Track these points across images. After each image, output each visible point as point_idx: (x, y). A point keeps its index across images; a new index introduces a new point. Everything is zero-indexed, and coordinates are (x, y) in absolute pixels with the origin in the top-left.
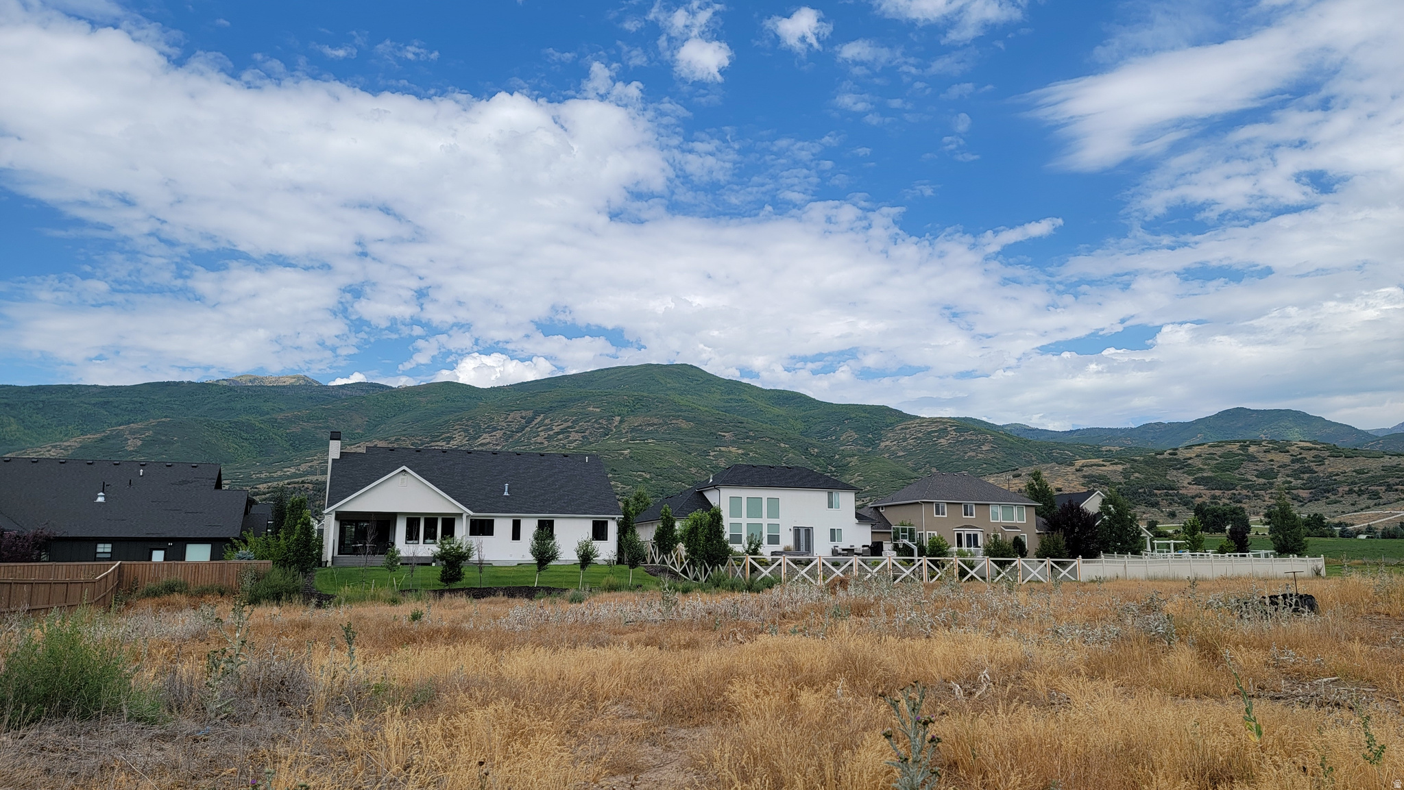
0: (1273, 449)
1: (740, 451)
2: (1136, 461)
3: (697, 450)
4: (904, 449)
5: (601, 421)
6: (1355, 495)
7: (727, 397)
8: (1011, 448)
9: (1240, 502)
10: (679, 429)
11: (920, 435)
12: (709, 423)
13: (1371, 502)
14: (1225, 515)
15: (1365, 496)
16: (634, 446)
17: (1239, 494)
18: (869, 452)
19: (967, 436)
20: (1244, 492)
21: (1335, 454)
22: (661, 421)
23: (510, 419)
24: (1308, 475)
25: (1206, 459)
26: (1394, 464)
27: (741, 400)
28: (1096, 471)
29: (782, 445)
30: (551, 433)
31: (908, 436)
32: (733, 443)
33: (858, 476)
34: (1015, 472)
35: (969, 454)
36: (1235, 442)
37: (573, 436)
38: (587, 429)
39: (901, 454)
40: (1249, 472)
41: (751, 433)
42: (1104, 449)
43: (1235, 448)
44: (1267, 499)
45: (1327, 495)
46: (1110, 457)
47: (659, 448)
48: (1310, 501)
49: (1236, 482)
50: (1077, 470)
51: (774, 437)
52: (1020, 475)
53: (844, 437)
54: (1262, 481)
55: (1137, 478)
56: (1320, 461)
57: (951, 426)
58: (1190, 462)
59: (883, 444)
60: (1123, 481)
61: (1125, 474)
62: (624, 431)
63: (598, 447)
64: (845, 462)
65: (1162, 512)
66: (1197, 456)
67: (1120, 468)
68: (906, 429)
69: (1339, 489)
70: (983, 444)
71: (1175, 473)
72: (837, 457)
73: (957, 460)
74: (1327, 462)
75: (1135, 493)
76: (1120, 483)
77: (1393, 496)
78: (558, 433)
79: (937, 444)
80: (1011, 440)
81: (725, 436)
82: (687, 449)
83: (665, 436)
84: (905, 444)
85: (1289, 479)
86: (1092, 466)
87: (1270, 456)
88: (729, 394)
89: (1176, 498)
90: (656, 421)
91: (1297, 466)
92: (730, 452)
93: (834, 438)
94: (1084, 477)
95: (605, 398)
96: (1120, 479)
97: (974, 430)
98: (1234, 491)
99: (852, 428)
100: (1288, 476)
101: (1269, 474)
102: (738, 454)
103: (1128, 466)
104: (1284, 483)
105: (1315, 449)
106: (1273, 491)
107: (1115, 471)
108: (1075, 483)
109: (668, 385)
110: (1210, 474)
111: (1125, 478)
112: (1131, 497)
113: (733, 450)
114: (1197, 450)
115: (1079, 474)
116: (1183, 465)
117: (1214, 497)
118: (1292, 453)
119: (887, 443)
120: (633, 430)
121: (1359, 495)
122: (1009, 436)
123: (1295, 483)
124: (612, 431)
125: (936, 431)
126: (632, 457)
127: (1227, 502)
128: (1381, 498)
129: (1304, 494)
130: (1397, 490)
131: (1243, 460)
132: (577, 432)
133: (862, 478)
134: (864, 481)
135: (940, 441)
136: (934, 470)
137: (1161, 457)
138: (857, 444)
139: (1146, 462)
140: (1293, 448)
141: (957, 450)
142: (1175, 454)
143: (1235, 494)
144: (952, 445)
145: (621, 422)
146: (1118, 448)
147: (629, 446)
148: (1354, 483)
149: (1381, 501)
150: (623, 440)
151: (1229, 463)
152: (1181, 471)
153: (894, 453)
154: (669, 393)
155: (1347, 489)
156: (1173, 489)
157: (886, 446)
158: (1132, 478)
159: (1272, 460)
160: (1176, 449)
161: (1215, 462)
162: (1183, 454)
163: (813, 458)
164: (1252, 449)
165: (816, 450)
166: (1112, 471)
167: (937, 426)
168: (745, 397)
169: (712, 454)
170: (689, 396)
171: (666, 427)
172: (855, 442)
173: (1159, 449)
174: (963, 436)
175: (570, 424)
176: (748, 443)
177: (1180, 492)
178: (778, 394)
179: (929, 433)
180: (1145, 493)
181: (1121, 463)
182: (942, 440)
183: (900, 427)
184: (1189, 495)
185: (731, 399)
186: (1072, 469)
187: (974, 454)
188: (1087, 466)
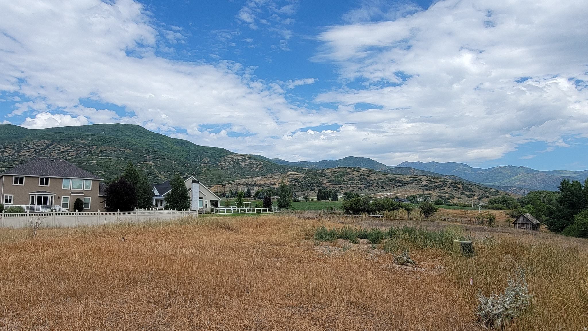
0: (355, 170)
1: (153, 164)
2: (309, 173)
3: (132, 162)
4: (228, 166)
5: (86, 147)
6: (377, 187)
7: (154, 140)
8: (269, 167)
9: (342, 189)
10: (125, 153)
11: (235, 161)
12: (140, 151)
13: (382, 190)
14: (327, 193)
15: (380, 188)
16: (100, 159)
17: (342, 186)
18: (213, 167)
19: (253, 162)
20: (344, 186)
21: (373, 173)
22: (117, 149)
23: (38, 144)
24: (364, 180)
25: (333, 173)
26: (391, 177)
27: (160, 142)
28: (295, 177)
29: (173, 162)
30: (59, 151)
31: (230, 161)
32: (150, 160)
33: (205, 176)
35: (253, 169)
36: (344, 167)
38: (79, 151)
39: (226, 168)
40: (346, 178)
41: (160, 156)
42: (303, 169)
43: (343, 169)
44: (350, 188)
45: (369, 187)
46: (300, 171)
47: (113, 161)
48: (364, 189)
49: (341, 182)
50: (288, 176)
51: (170, 158)
52: (266, 177)
53: (204, 160)
54: (350, 182)
55: (309, 179)
56: (368, 175)
57: (247, 157)
58: (328, 174)
59: (219, 164)
60: (303, 180)
61: (305, 178)
62: (97, 153)
64: (200, 170)
65: (315, 192)
66: (330, 172)
67: (303, 176)
68: (230, 158)
69: (373, 185)
70: (259, 165)
71: (322, 178)
72: (197, 168)
73: (248, 171)
74: (370, 176)
75: (307, 185)
76: (302, 182)
77: (388, 188)
78: (63, 152)
81: (147, 157)
83: (117, 156)
84: (228, 164)
85: (358, 181)
86: (293, 174)
87: (353, 173)
88: (155, 139)
89: (321, 187)
90: (114, 148)
91: (361, 176)
92: (148, 164)
93: (199, 160)
94: (290, 179)
95: (91, 137)
97: (256, 159)
98: (340, 185)
99: (208, 157)
100: (358, 180)
101: (352, 179)
103: (306, 175)
104: (357, 183)
105: (368, 171)
106: (353, 185)
107: (301, 177)
108: (286, 181)
109: (126, 134)
110: (333, 179)
112: (305, 187)
113: (150, 163)
114: (331, 170)
115: (288, 177)
116: (325, 175)
117: (334, 187)
118: (360, 172)
119: (221, 163)
120: (102, 152)
121: (379, 187)
122: (270, 162)
123: (360, 183)
124: (92, 152)
125: (241, 159)
126: (97, 164)
127: (338, 189)
128: (384, 188)
129: (362, 187)
130: (390, 186)
131: (345, 174)
132: (73, 152)
134: (207, 178)
135: (242, 163)
136: (238, 175)
137: (318, 172)
139: (313, 174)
140: (361, 170)
141: (249, 167)
142: (323, 171)
143: (340, 186)
144: (247, 165)
145: (97, 148)
146: (308, 169)
147: (98, 159)
148: (377, 183)
149: (385, 190)
150: (96, 156)
151: (341, 175)
152: (324, 177)
153: (223, 167)
154: (126, 137)
155: (375, 185)
156: (320, 184)
158: (307, 180)
159: (354, 174)
160: (324, 169)
161: (336, 174)
162: (326, 171)
163: (186, 168)
164: (348, 170)
165: (188, 165)
167: (242, 157)
168: (162, 141)
169: (139, 164)
170: (135, 139)
171: (119, 152)
172: (208, 162)
173: (318, 169)
174: (251, 161)
175: (70, 148)
176: (158, 160)
177: (323, 185)
178: (178, 141)
179: (239, 160)
180: (310, 185)
181: (304, 174)
182: (243, 163)
183: (227, 157)
184: (326, 186)
185: (156, 142)
186: (285, 176)
187: (255, 169)
188: (291, 175)
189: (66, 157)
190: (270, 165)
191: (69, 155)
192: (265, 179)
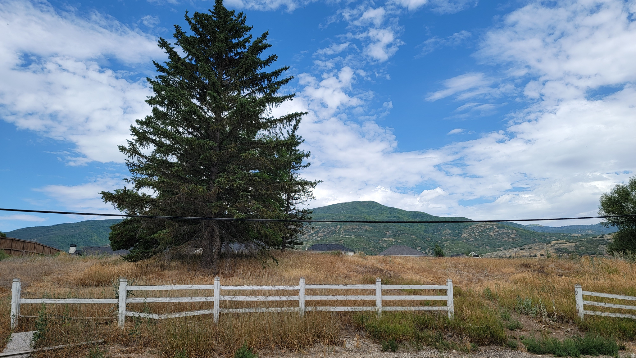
1: (394, 240)
2: (582, 241)
3: (374, 240)
4: (473, 237)
5: (331, 228)
7: (389, 215)
8: (525, 236)
10: (366, 230)
11: (480, 231)
12: (379, 227)
16: (345, 238)
18: (456, 239)
19: (504, 231)
27: (396, 217)
28: (562, 246)
29: (413, 237)
30: (310, 233)
31: (475, 231)
32: (390, 236)
33: (449, 250)
34: (522, 247)
35: (504, 239)
37: (320, 235)
38: (325, 231)
39: (471, 240)
41: (399, 232)
42: (573, 235)
46: (569, 238)
47: (356, 239)
50: (552, 246)
51: (410, 233)
52: (524, 249)
53: (444, 232)
55: (582, 249)
57: (496, 226)
58: (610, 241)
59: (463, 236)
61: (576, 247)
62: (342, 232)
63: (330, 239)
64: (443, 244)
67: (574, 244)
68: (474, 228)
70: (512, 235)
71: (602, 246)
72: (439, 242)
73: (498, 242)
76: (574, 252)
78: (313, 234)
79: (489, 235)
80: (525, 232)
81: (387, 233)
82: (369, 239)
83: (360, 234)
84: (473, 235)
86: (559, 244)
88: (391, 214)
90: (355, 227)
93: (439, 233)
94: (555, 249)
95: (334, 217)
96: (574, 250)
97: (507, 228)
99: (448, 228)
102: (393, 241)
103: (578, 243)
107: (571, 246)
108: (551, 252)
109: (363, 211)
111: (576, 249)
113: (390, 239)
116: (606, 243)
119: (465, 235)
120: (345, 231)
122: (525, 230)
124: (336, 232)
125: (488, 229)
126: (344, 244)
132: (321, 233)
133: (451, 251)
134: (451, 253)
135: (490, 233)
136: (487, 247)
137: (595, 239)
138: (451, 236)
139: (587, 242)
141: (499, 237)
144: (496, 235)
145: (340, 228)
146: (580, 235)
147: (343, 238)
150: (341, 236)
152: (606, 245)
153: (468, 239)
154: (363, 214)
157: (464, 236)
158: (580, 249)
160: (603, 235)
162: (606, 237)
163: (428, 242)
165: (429, 239)
166: (569, 246)
167: (489, 226)
168: (398, 215)
169: (381, 241)
170: (372, 215)
171: (360, 230)
172: (450, 234)
173: (594, 235)
174: (501, 231)
175: (318, 229)
176: (398, 236)
178: (413, 213)
179: (485, 230)
181: (574, 242)
182: (491, 233)
183: (471, 227)
185: (392, 216)
186: (549, 245)
187: (506, 239)
188: (557, 244)
189: (316, 239)
190: (526, 234)
191: (318, 236)
192: (522, 251)
